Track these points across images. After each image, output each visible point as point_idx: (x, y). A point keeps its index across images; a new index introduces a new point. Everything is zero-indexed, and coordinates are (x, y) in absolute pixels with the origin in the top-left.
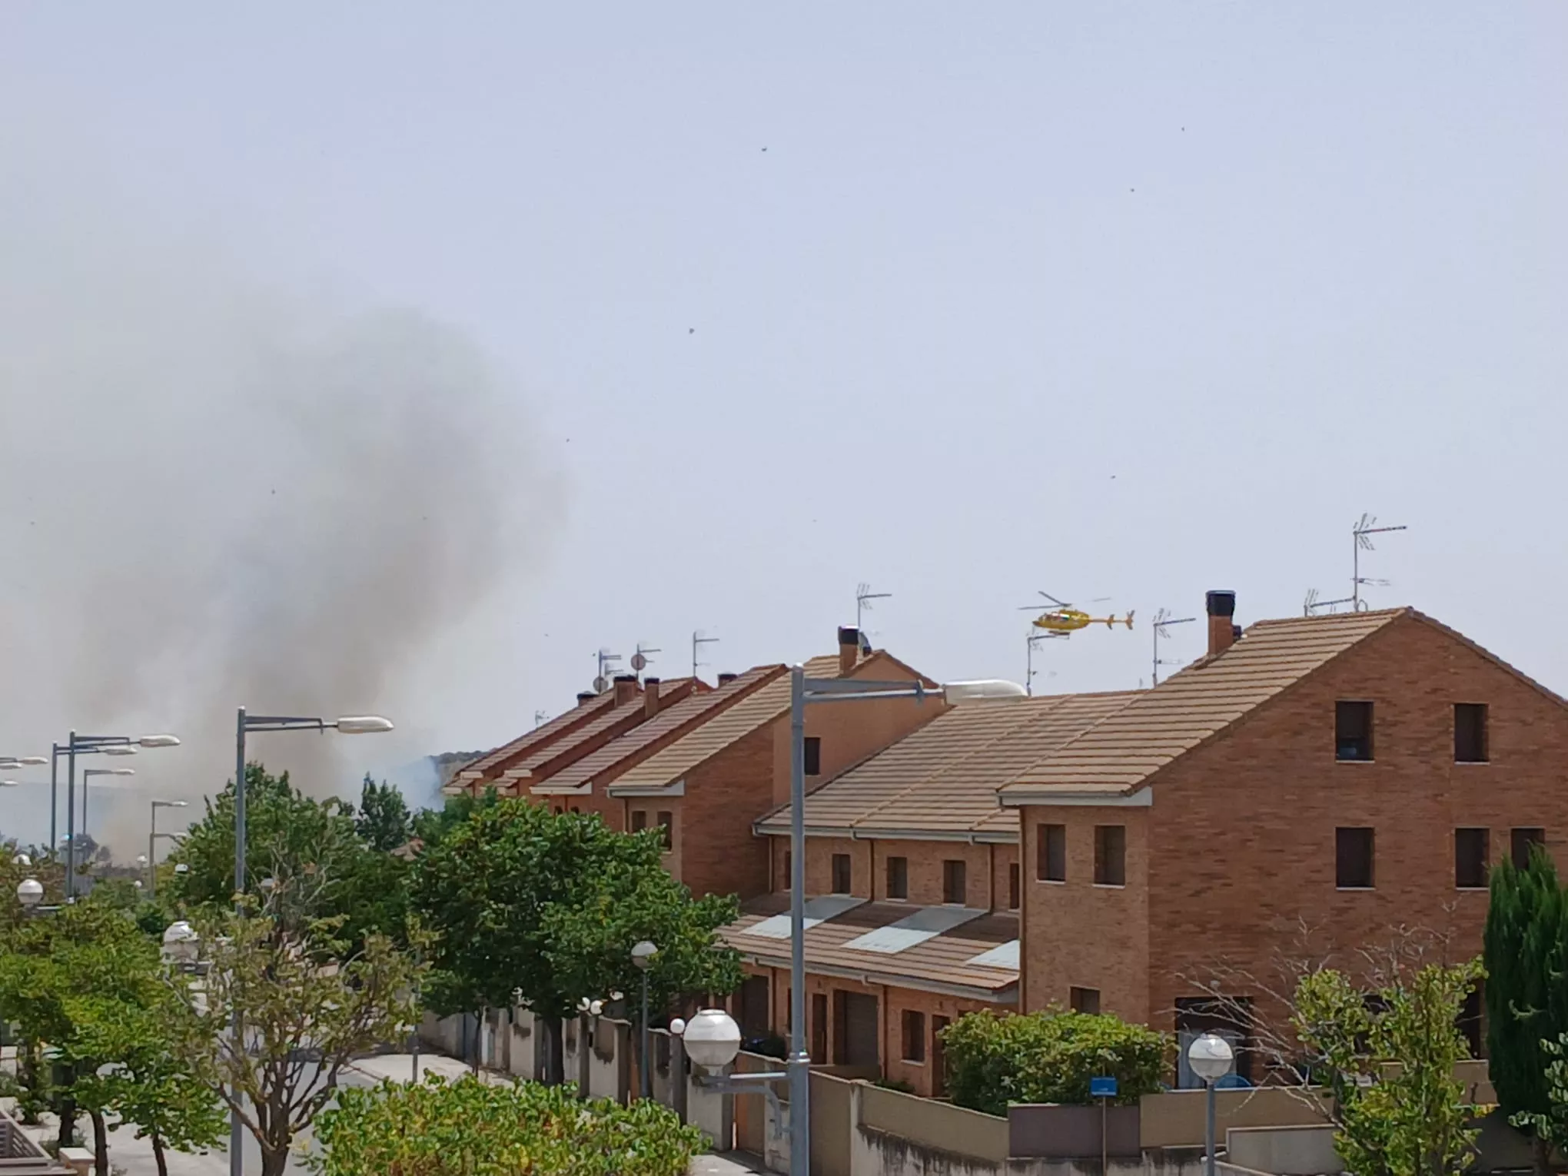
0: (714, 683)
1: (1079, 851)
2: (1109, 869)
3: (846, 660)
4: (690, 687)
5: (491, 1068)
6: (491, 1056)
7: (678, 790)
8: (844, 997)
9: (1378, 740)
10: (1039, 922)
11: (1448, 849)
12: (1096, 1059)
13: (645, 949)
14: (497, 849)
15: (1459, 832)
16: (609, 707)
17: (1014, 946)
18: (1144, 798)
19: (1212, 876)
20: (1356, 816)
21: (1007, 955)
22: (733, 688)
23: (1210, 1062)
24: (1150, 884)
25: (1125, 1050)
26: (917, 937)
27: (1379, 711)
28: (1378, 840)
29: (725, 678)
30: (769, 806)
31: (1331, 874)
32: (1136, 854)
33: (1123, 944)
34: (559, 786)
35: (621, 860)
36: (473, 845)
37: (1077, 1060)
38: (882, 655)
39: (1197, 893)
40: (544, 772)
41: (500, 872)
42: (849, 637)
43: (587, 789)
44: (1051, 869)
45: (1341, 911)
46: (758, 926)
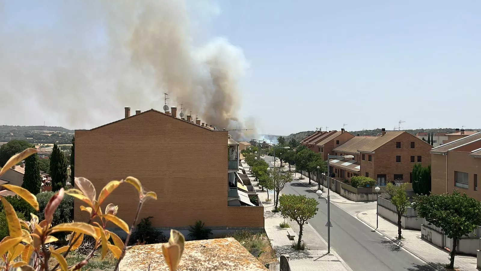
0: (328, 132)
1: (367, 157)
2: (370, 160)
3: (342, 132)
4: (326, 132)
5: (304, 175)
6: (304, 173)
7: (323, 146)
8: (341, 170)
9: (401, 146)
10: (362, 164)
11: (410, 158)
12: (367, 183)
13: (318, 167)
14: (303, 155)
15: (411, 156)
16: (317, 134)
17: (360, 166)
18: (374, 153)
19: (381, 161)
20: (399, 155)
21: (358, 167)
22: (330, 133)
23: (377, 190)
24: (375, 162)
25: (370, 182)
26: (350, 164)
27: (402, 143)
28: (401, 157)
29: (330, 131)
30: (334, 148)
31: (396, 161)
32: (373, 158)
33: (371, 168)
34: (311, 143)
35: (316, 156)
36: (300, 154)
37: (365, 183)
38: (346, 131)
39: (380, 163)
40: (310, 141)
41: (303, 157)
42: (342, 129)
43: (314, 144)
44: (364, 159)
45: (397, 165)
46: (332, 161)
